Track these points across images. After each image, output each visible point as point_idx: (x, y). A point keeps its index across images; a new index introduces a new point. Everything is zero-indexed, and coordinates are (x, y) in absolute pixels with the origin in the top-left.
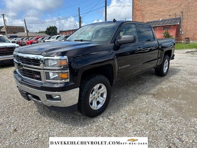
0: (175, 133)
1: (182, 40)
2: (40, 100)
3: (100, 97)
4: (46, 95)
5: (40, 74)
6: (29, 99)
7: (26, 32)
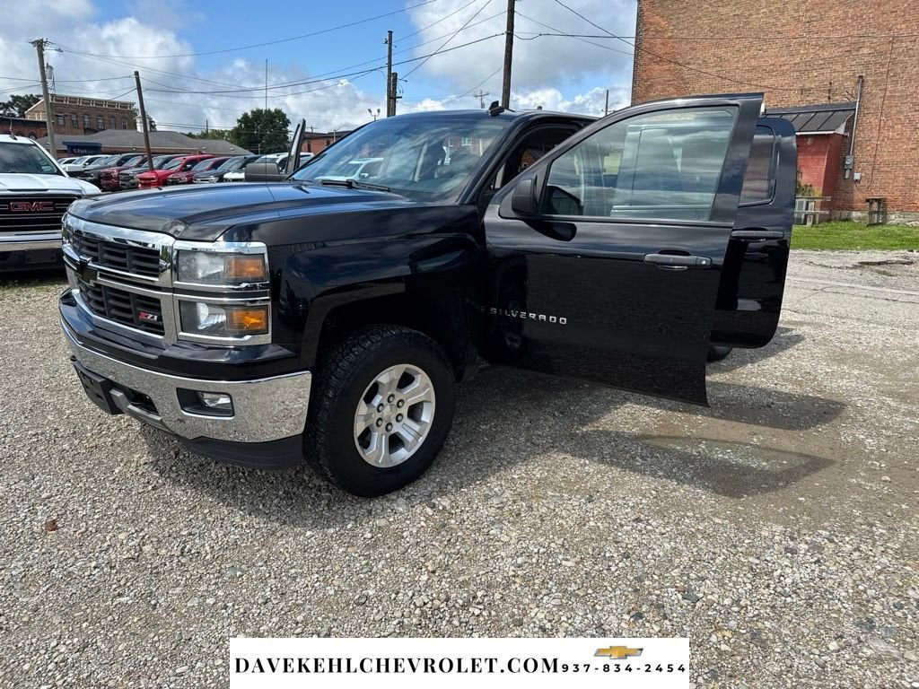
0: (676, 572)
1: (852, 209)
2: (155, 411)
3: (406, 420)
4: (178, 390)
5: (159, 309)
6: (114, 409)
7: (140, 128)
